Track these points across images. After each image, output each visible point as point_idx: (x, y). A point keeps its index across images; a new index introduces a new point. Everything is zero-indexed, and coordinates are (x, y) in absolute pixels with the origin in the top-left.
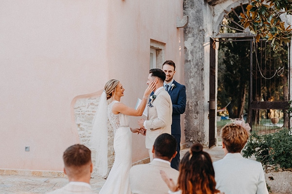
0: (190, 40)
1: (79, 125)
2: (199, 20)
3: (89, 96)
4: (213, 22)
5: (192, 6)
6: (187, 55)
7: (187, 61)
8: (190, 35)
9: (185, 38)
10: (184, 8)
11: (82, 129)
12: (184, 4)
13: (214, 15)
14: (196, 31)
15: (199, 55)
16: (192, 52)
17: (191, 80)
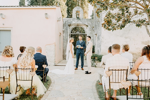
0: (65, 34)
1: (46, 52)
2: (67, 29)
3: (50, 45)
4: (69, 30)
5: (65, 26)
6: (64, 38)
7: (64, 39)
8: (65, 33)
9: (63, 34)
10: (63, 27)
11: (47, 53)
12: (63, 26)
13: (70, 29)
14: (66, 32)
15: (67, 38)
16: (65, 37)
17: (65, 44)
